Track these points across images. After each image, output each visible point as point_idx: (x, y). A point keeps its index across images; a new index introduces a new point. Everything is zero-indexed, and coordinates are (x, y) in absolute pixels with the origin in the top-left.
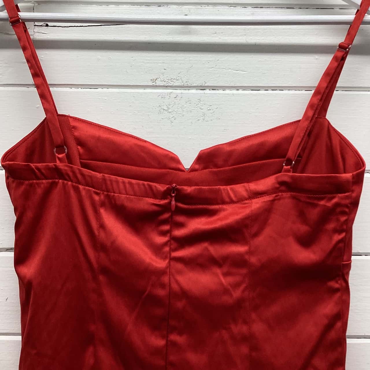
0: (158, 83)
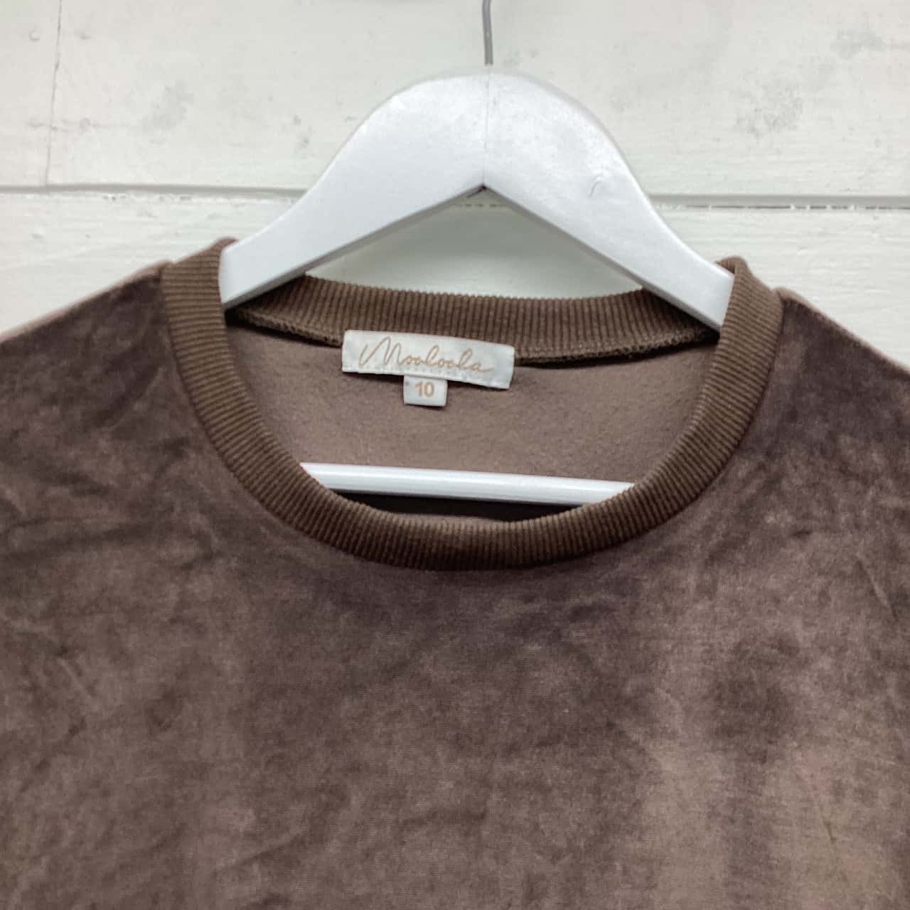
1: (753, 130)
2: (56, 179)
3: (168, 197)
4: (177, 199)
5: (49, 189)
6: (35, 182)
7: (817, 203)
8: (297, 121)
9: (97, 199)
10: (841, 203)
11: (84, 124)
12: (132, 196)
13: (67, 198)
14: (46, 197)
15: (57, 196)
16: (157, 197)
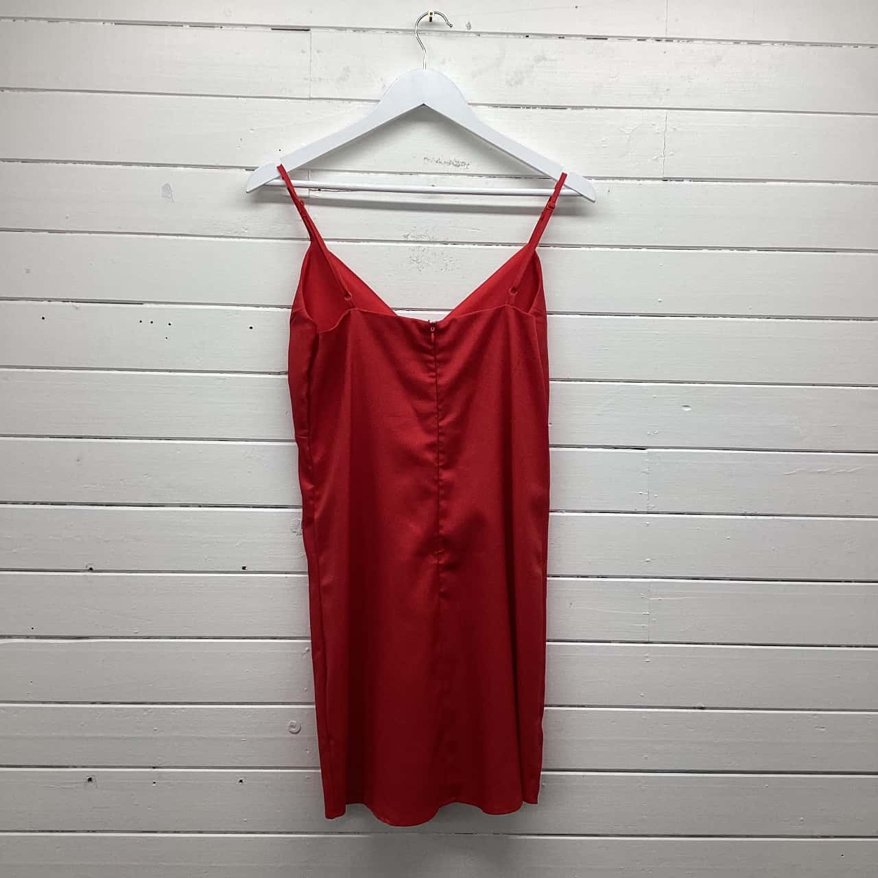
0: (410, 238)
1: (511, 85)
2: (312, 96)
3: (345, 101)
4: (347, 102)
5: (311, 99)
6: (306, 97)
7: (528, 108)
8: (382, 79)
9: (325, 102)
10: (534, 107)
11: (320, 79)
12: (335, 102)
13: (315, 101)
14: (308, 101)
15: (312, 101)
16: (341, 102)
